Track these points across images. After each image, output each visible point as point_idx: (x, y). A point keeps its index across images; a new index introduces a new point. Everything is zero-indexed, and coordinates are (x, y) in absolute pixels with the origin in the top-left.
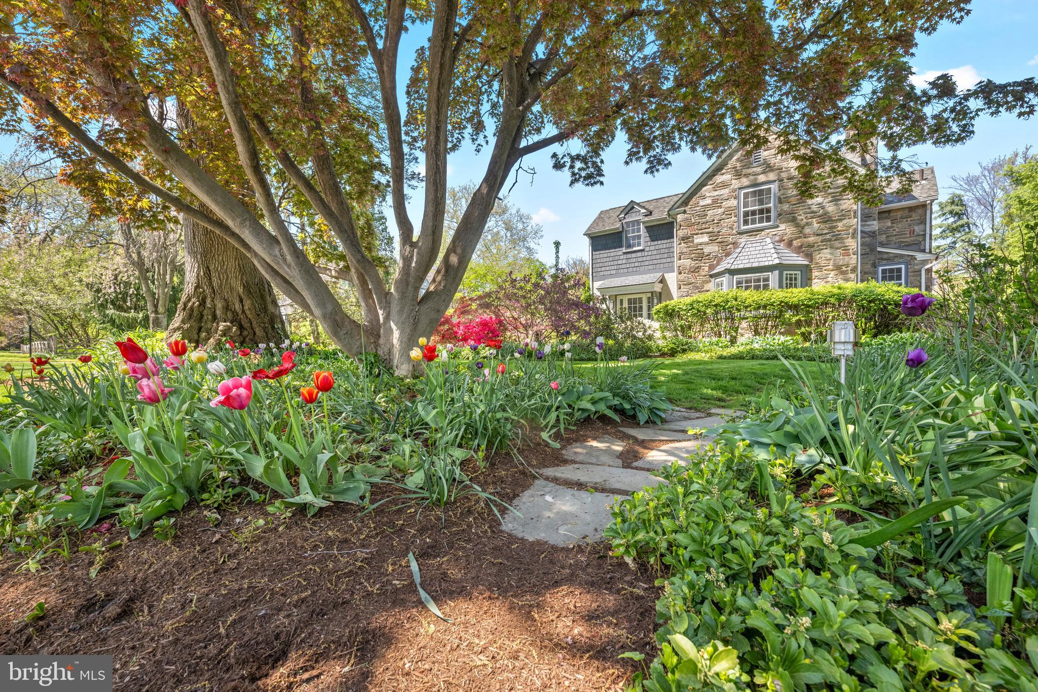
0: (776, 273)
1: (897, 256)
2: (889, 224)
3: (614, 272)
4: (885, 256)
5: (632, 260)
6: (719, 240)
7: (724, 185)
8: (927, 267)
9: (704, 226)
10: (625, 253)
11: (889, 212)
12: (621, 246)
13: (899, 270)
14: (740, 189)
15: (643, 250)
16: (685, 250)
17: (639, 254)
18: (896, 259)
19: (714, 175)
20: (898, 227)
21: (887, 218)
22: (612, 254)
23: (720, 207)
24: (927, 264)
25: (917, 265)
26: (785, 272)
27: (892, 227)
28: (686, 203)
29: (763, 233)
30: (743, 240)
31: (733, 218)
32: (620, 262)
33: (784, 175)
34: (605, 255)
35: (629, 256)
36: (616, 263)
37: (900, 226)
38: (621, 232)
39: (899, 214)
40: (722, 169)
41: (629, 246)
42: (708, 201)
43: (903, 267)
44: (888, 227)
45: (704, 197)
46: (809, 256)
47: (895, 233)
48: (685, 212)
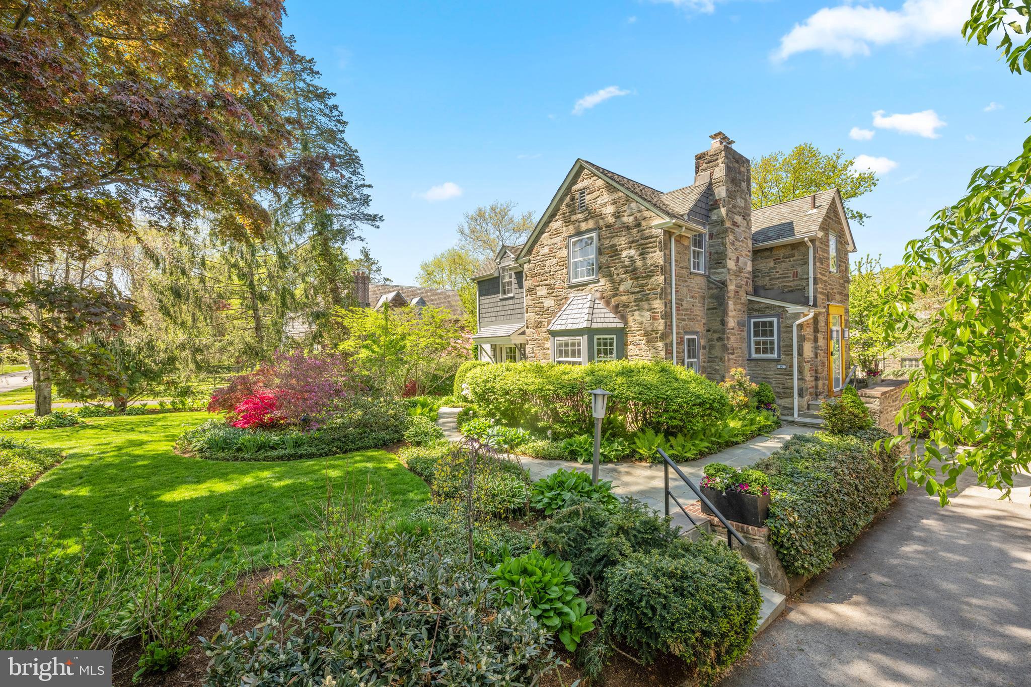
0: (586, 337)
1: (769, 307)
2: (772, 264)
3: (494, 319)
4: (756, 306)
5: (507, 308)
6: (554, 294)
7: (558, 233)
8: (798, 322)
9: (544, 278)
10: (501, 300)
11: (771, 249)
12: (498, 293)
13: (771, 323)
14: (569, 237)
15: (513, 298)
16: (530, 303)
17: (511, 302)
18: (767, 311)
19: (550, 222)
20: (782, 268)
21: (769, 257)
22: (493, 300)
23: (554, 257)
24: (799, 318)
25: (789, 319)
26: (596, 337)
27: (775, 268)
28: (530, 252)
29: (588, 288)
30: (573, 294)
31: (565, 270)
32: (498, 309)
33: (601, 223)
34: (488, 301)
35: (504, 303)
36: (495, 309)
37: (783, 266)
38: (497, 278)
39: (782, 253)
40: (556, 215)
41: (505, 293)
42: (546, 250)
43: (775, 320)
44: (771, 268)
45: (542, 246)
46: (624, 318)
47: (778, 276)
48: (529, 261)
